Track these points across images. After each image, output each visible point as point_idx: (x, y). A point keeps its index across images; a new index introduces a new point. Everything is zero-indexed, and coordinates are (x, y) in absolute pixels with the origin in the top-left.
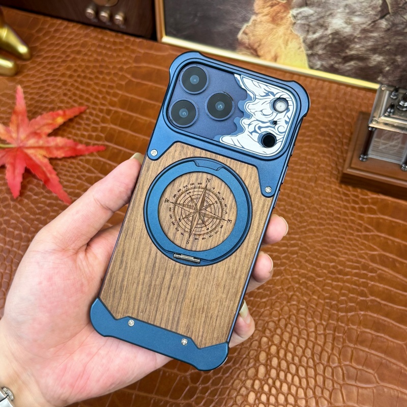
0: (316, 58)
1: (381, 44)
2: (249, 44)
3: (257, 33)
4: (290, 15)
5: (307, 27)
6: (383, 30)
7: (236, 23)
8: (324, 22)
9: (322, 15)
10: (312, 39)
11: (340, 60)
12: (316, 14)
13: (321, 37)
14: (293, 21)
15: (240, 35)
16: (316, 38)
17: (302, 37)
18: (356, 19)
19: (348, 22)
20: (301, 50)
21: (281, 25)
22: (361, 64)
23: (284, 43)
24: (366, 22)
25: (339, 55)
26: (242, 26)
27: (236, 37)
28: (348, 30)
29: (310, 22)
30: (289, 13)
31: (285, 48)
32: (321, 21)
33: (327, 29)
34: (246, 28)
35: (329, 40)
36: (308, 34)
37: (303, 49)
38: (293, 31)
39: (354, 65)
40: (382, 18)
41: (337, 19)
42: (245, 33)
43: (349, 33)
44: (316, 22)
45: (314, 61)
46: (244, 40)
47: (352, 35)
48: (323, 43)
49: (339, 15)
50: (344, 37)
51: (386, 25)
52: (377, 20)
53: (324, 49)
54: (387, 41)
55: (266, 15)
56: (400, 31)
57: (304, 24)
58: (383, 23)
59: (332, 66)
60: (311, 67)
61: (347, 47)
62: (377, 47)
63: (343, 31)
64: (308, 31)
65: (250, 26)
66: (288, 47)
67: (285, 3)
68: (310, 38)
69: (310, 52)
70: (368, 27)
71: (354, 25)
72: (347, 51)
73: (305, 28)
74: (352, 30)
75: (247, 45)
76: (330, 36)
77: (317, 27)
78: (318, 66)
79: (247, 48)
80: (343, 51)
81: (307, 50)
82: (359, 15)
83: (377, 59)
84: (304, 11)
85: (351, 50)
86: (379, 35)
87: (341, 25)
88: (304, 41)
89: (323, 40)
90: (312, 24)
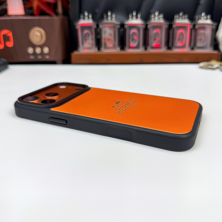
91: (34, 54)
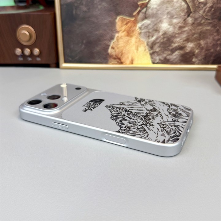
0: (156, 54)
1: (190, 35)
2: (116, 56)
3: (120, 45)
4: (137, 28)
5: (148, 34)
6: (190, 24)
7: (107, 42)
8: (157, 27)
9: (155, 22)
10: (152, 42)
11: (169, 52)
12: (152, 23)
13: (157, 39)
14: (140, 32)
15: (110, 50)
16: (154, 40)
17: (146, 41)
18: (175, 21)
19: (171, 24)
20: (146, 51)
21: (133, 36)
22: (182, 52)
23: (136, 49)
24: (180, 22)
25: (168, 49)
26: (111, 43)
27: (108, 52)
28: (171, 30)
29: (149, 30)
30: (136, 26)
31: (137, 52)
32: (155, 27)
33: (159, 32)
34: (113, 44)
35: (161, 39)
36: (149, 39)
37: (147, 50)
38: (140, 38)
39: (178, 54)
40: (189, 16)
41: (164, 24)
42: (113, 48)
43: (172, 32)
44: (152, 29)
45: (155, 57)
46: (112, 53)
47: (174, 33)
48: (158, 43)
49: (165, 21)
50: (170, 35)
51: (192, 21)
52: (186, 19)
53: (160, 47)
54: (193, 32)
55: (124, 31)
56: (199, 23)
57: (146, 32)
58: (189, 20)
59: (165, 58)
60: (154, 63)
61: (172, 42)
62: (189, 37)
63: (168, 31)
64: (149, 36)
65: (115, 42)
66: (139, 51)
67: (133, 20)
68: (150, 41)
69: (151, 51)
70: (182, 25)
71: (174, 25)
72: (173, 44)
73: (147, 34)
74: (173, 29)
75: (114, 56)
76: (162, 37)
77: (154, 32)
78: (157, 61)
79: (115, 59)
80: (170, 45)
81: (150, 50)
82: (176, 18)
83: (190, 46)
84: (145, 23)
85: (175, 44)
86: (189, 29)
87: (167, 27)
88: (148, 45)
89: (158, 41)
90: (150, 31)
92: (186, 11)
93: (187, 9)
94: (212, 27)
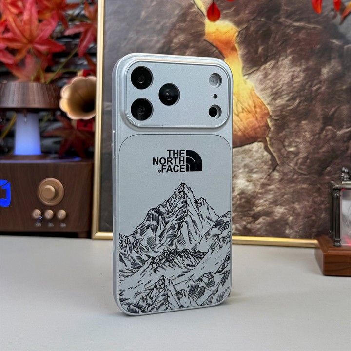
6: (277, 181)
11: (250, 219)
18: (255, 176)
19: (249, 180)
22: (268, 219)
24: (263, 177)
25: (249, 214)
28: (250, 188)
33: (234, 190)
35: (238, 200)
39: (263, 221)
40: (274, 170)
41: (240, 180)
43: (252, 190)
47: (255, 192)
49: (241, 175)
50: (249, 195)
52: (271, 173)
58: (276, 175)
59: (245, 228)
61: (254, 205)
62: (276, 199)
63: (247, 189)
71: (254, 181)
72: (254, 208)
74: (254, 187)
76: (238, 197)
80: (251, 209)
82: (256, 172)
83: (279, 210)
85: (257, 207)
91: (43, 219)
92: (270, 162)
93: (271, 160)
94: (309, 184)
